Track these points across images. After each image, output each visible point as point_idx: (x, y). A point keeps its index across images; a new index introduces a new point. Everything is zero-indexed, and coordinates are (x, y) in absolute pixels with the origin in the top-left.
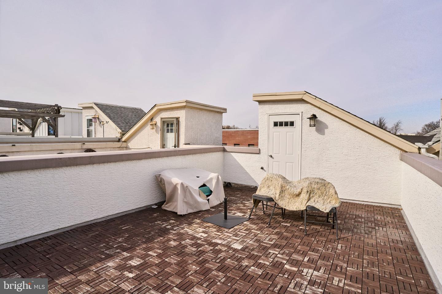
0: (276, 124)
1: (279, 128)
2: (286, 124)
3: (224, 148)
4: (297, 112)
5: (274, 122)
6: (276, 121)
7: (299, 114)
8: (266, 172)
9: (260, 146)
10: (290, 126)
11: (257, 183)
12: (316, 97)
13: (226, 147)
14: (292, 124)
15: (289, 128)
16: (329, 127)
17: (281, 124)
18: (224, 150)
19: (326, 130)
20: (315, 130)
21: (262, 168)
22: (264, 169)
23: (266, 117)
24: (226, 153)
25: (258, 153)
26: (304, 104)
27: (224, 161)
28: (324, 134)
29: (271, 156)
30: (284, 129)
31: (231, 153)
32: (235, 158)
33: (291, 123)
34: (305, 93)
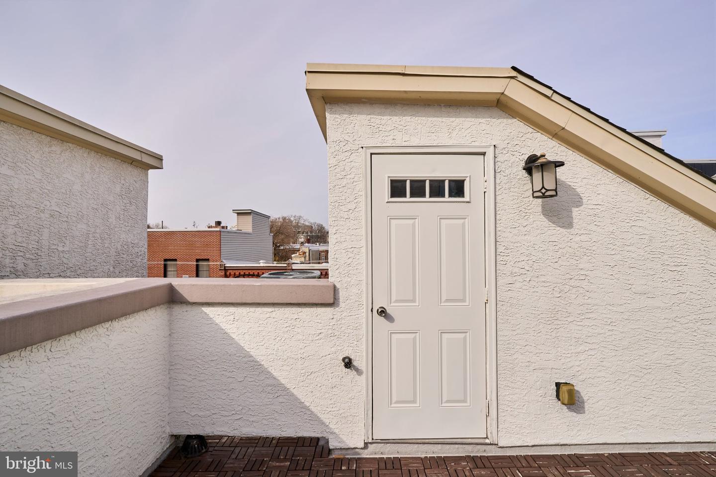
0: (397, 189)
1: (408, 205)
2: (437, 189)
3: (171, 288)
4: (476, 144)
5: (392, 181)
6: (399, 175)
7: (484, 154)
8: (364, 376)
9: (332, 279)
10: (450, 196)
11: (323, 423)
12: (555, 91)
13: (184, 284)
14: (458, 188)
15: (447, 205)
16: (584, 201)
17: (418, 189)
18: (173, 298)
19: (575, 212)
20: (540, 209)
21: (348, 363)
22: (355, 363)
23: (361, 158)
24: (178, 310)
25: (331, 301)
26: (499, 117)
27: (170, 346)
28: (569, 225)
29: (383, 312)
30: (427, 206)
31: (207, 310)
32: (224, 326)
33: (453, 184)
34: (514, 74)
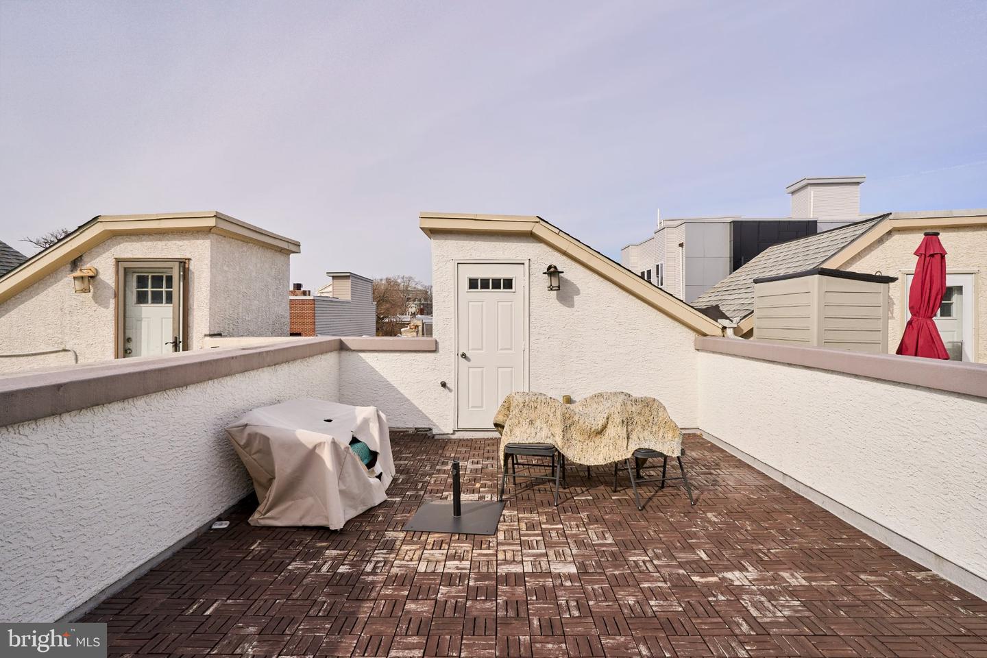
0: (473, 284)
1: (480, 293)
2: (496, 284)
3: (341, 342)
4: (518, 258)
5: (470, 280)
6: (474, 276)
7: (523, 264)
8: (453, 392)
9: (435, 335)
10: (504, 288)
11: (430, 420)
12: (560, 230)
13: (348, 340)
14: (508, 284)
15: (501, 293)
16: (581, 292)
17: (485, 284)
18: (342, 347)
19: (576, 298)
20: (555, 296)
21: (444, 385)
22: (448, 385)
23: (451, 266)
24: (345, 354)
25: (434, 349)
26: (533, 242)
27: (340, 375)
28: (572, 306)
29: (464, 356)
30: (490, 294)
31: (362, 355)
32: (372, 364)
33: (506, 281)
34: (538, 220)
